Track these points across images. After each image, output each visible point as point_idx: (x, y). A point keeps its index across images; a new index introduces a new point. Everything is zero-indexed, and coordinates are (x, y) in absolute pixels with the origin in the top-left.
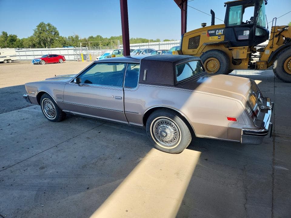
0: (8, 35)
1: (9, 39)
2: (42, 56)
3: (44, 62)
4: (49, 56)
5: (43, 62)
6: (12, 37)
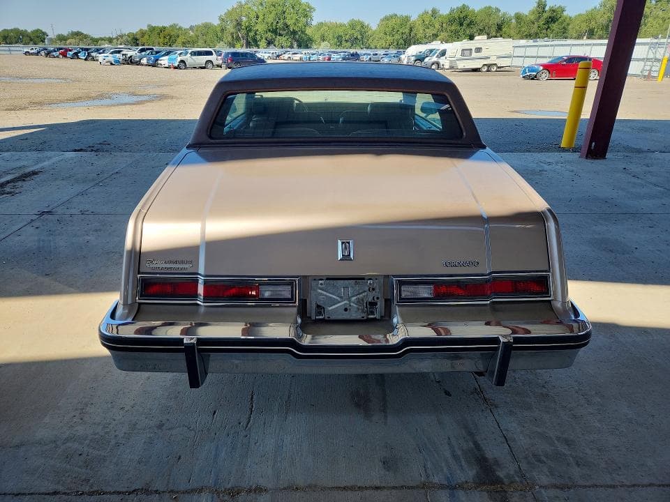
0: (547, 8)
1: (545, 15)
2: (549, 60)
3: (548, 73)
4: (565, 61)
5: (546, 75)
6: (554, 11)
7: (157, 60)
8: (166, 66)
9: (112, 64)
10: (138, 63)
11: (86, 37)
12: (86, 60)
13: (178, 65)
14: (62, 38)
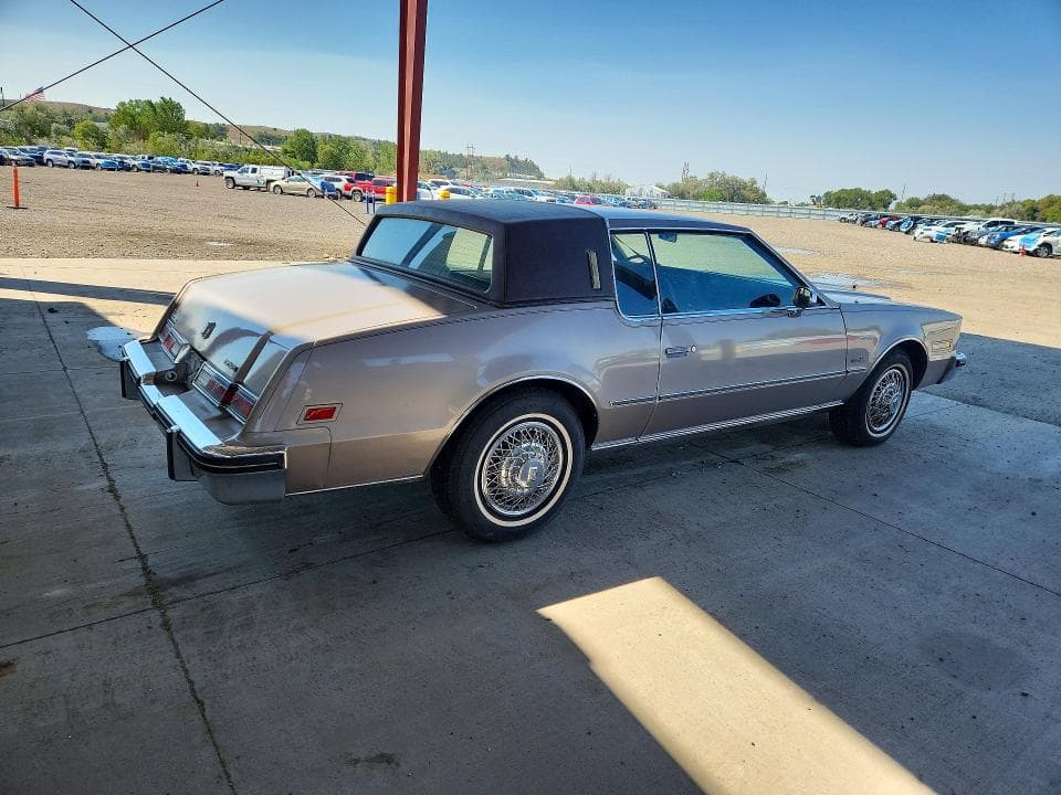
7: (1003, 240)
8: (1016, 249)
9: (932, 241)
10: (974, 243)
11: (952, 202)
12: (906, 233)
13: (1036, 250)
14: (914, 203)
